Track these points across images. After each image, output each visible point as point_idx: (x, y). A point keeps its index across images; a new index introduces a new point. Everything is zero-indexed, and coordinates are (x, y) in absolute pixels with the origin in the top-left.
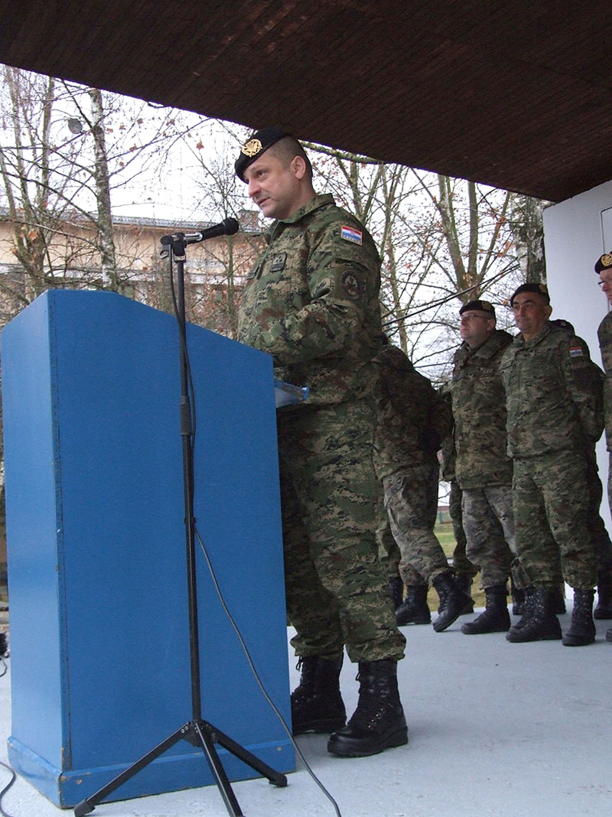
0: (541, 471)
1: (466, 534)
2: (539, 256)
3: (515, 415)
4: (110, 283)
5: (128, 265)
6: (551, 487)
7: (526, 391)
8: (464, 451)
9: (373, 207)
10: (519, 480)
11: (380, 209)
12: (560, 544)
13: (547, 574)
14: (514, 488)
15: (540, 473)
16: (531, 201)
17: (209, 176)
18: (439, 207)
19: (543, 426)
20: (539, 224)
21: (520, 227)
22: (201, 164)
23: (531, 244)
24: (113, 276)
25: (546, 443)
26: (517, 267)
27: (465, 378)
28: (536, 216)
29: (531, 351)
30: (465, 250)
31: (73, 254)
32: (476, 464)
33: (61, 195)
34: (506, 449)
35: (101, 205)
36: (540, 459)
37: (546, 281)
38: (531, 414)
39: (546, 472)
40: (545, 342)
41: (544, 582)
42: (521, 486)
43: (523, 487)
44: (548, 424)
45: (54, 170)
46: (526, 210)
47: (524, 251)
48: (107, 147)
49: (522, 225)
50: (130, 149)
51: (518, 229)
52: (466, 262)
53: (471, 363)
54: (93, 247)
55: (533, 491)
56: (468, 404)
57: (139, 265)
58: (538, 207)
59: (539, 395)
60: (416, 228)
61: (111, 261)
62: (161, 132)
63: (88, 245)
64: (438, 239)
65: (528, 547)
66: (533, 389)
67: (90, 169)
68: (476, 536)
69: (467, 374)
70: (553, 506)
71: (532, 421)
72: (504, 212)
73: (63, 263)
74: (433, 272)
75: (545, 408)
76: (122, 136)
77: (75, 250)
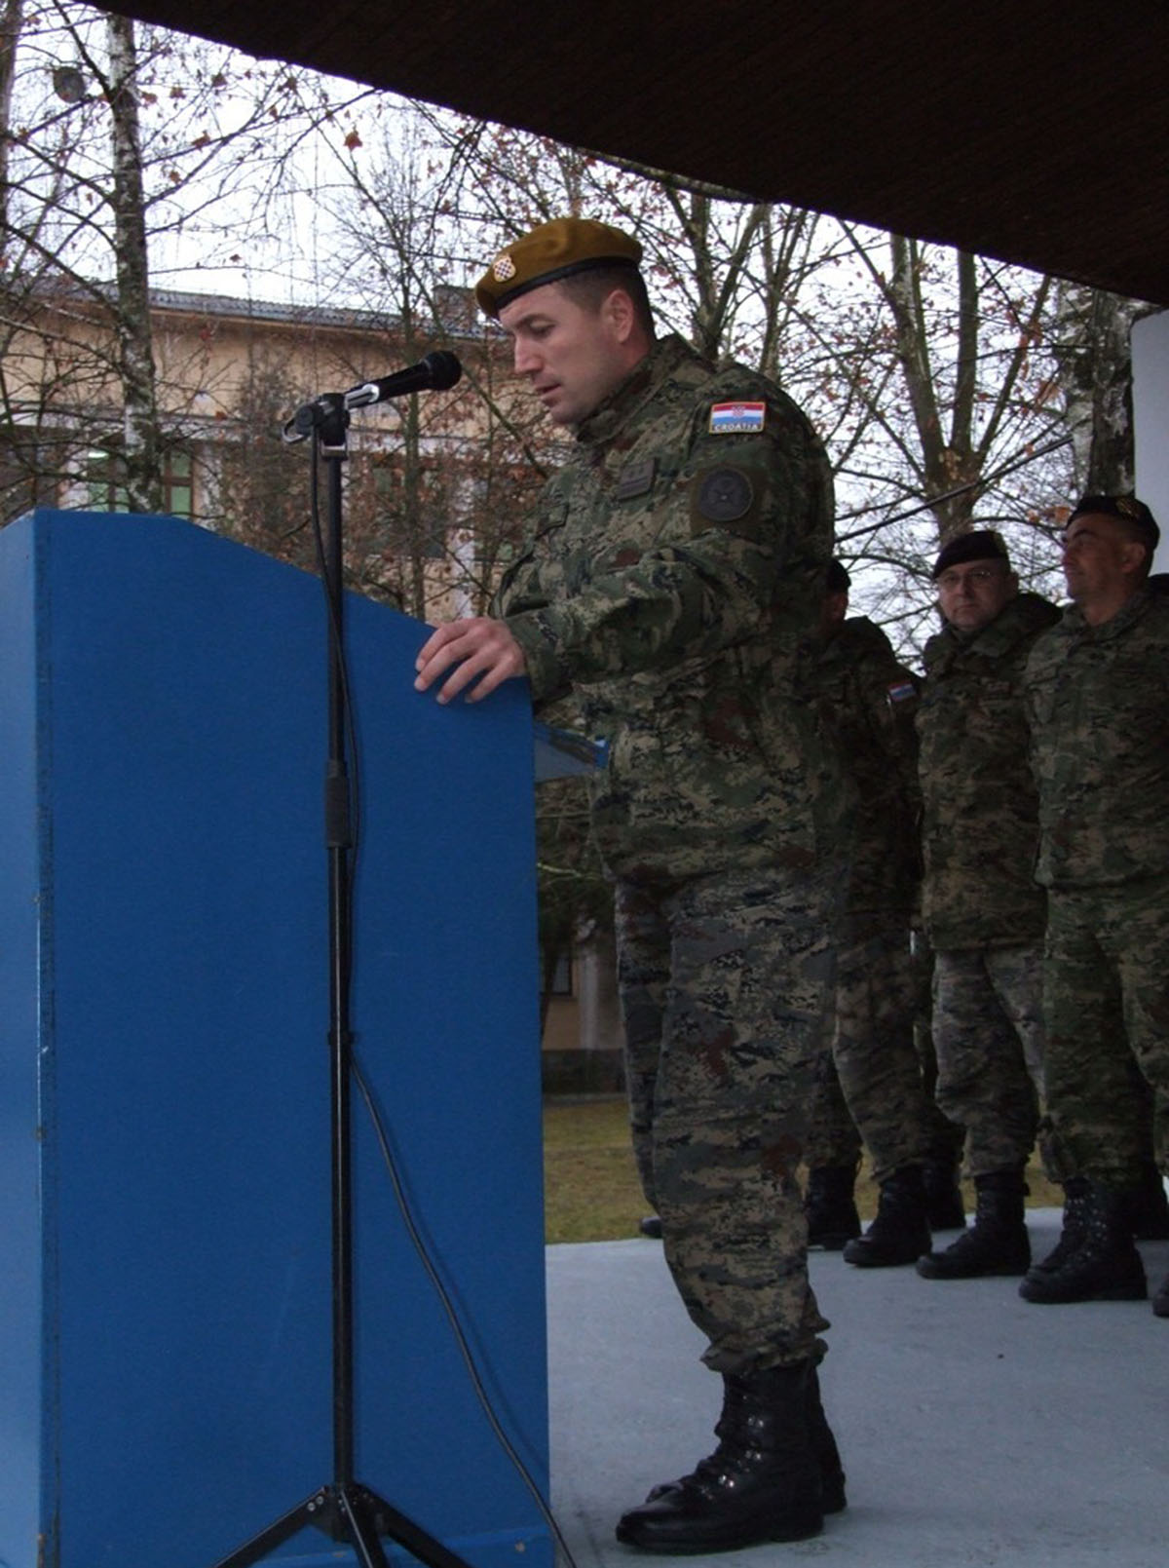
0: (1118, 919)
1: (939, 1053)
2: (1119, 423)
3: (1064, 790)
4: (143, 447)
5: (182, 404)
6: (1139, 957)
7: (1093, 738)
8: (940, 865)
9: (740, 290)
10: (1061, 938)
11: (756, 295)
12: (1156, 1086)
13: (1115, 1152)
14: (1050, 956)
15: (1114, 925)
16: (1106, 299)
17: (370, 205)
18: (890, 296)
19: (1127, 818)
20: (1123, 353)
21: (1077, 356)
22: (352, 181)
23: (1101, 399)
24: (149, 430)
25: (1135, 856)
26: (1067, 440)
27: (946, 701)
28: (1115, 335)
29: (1109, 648)
30: (946, 393)
31: (58, 377)
32: (966, 895)
33: (31, 243)
34: (1037, 865)
35: (125, 271)
36: (1115, 892)
37: (1133, 483)
38: (1102, 791)
39: (1130, 923)
40: (1139, 631)
41: (1109, 1171)
42: (1064, 952)
43: (1069, 955)
44: (1139, 815)
45: (17, 186)
46: (1095, 319)
47: (1084, 411)
48: (143, 136)
49: (1082, 351)
50: (194, 143)
51: (1072, 361)
52: (947, 421)
53: (961, 667)
54: (103, 364)
55: (1091, 965)
56: (952, 759)
57: (206, 405)
58: (1122, 315)
59: (1123, 747)
60: (835, 340)
61: (145, 399)
62: (267, 106)
63: (95, 357)
64: (885, 368)
65: (1072, 1089)
66: (1109, 735)
67: (101, 184)
68: (958, 1061)
69: (951, 692)
70: (1142, 1000)
71: (1103, 807)
72: (1038, 310)
73: (36, 397)
74: (871, 441)
75: (1134, 780)
76: (174, 113)
77: (63, 371)
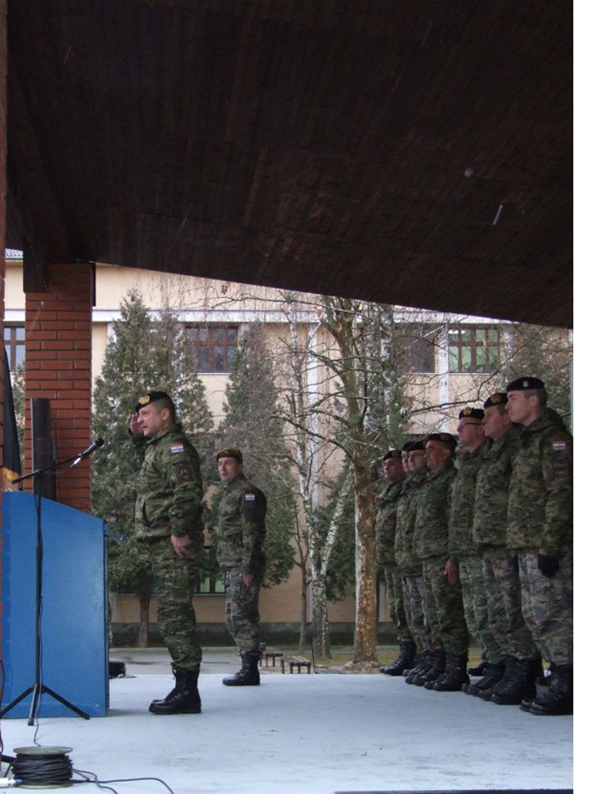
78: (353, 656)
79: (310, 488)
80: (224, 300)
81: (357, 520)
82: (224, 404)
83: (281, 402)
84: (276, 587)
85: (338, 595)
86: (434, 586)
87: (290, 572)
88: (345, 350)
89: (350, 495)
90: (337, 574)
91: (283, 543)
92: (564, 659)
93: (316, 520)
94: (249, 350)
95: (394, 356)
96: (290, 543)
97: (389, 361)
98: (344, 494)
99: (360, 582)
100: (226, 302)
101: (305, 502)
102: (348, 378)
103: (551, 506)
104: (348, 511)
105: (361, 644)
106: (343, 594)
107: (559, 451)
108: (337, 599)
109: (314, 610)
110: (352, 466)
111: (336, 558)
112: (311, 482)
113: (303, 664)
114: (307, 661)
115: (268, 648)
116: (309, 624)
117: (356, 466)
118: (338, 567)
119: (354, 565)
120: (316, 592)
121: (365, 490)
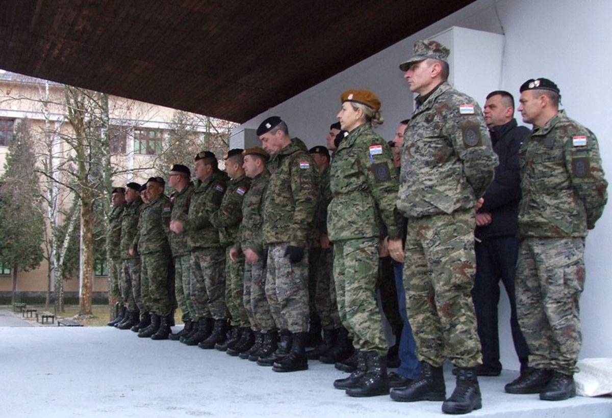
25: (150, 249)
29: (150, 207)
38: (146, 235)
39: (149, 262)
40: (156, 204)
44: (153, 241)
59: (151, 227)
66: (148, 224)
70: (151, 277)
71: (146, 238)
75: (152, 233)
78: (78, 311)
79: (55, 215)
80: (8, 98)
81: (82, 234)
82: (5, 164)
83: (39, 165)
84: (32, 271)
85: (68, 276)
86: (149, 272)
87: (41, 263)
88: (79, 134)
89: (78, 219)
90: (68, 264)
91: (38, 246)
92: (299, 328)
93: (57, 233)
94: (20, 133)
95: (109, 139)
96: (41, 246)
97: (106, 141)
98: (74, 219)
99: (83, 269)
100: (9, 100)
101: (51, 222)
102: (80, 151)
103: (299, 211)
104: (77, 228)
105: (84, 305)
106: (71, 276)
107: (305, 170)
108: (67, 279)
109: (55, 285)
110: (80, 202)
111: (68, 255)
112: (55, 211)
113: (50, 317)
114: (52, 315)
115: (28, 306)
116: (51, 293)
117: (83, 202)
118: (69, 260)
119: (78, 259)
120: (56, 275)
121: (88, 216)
